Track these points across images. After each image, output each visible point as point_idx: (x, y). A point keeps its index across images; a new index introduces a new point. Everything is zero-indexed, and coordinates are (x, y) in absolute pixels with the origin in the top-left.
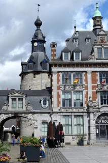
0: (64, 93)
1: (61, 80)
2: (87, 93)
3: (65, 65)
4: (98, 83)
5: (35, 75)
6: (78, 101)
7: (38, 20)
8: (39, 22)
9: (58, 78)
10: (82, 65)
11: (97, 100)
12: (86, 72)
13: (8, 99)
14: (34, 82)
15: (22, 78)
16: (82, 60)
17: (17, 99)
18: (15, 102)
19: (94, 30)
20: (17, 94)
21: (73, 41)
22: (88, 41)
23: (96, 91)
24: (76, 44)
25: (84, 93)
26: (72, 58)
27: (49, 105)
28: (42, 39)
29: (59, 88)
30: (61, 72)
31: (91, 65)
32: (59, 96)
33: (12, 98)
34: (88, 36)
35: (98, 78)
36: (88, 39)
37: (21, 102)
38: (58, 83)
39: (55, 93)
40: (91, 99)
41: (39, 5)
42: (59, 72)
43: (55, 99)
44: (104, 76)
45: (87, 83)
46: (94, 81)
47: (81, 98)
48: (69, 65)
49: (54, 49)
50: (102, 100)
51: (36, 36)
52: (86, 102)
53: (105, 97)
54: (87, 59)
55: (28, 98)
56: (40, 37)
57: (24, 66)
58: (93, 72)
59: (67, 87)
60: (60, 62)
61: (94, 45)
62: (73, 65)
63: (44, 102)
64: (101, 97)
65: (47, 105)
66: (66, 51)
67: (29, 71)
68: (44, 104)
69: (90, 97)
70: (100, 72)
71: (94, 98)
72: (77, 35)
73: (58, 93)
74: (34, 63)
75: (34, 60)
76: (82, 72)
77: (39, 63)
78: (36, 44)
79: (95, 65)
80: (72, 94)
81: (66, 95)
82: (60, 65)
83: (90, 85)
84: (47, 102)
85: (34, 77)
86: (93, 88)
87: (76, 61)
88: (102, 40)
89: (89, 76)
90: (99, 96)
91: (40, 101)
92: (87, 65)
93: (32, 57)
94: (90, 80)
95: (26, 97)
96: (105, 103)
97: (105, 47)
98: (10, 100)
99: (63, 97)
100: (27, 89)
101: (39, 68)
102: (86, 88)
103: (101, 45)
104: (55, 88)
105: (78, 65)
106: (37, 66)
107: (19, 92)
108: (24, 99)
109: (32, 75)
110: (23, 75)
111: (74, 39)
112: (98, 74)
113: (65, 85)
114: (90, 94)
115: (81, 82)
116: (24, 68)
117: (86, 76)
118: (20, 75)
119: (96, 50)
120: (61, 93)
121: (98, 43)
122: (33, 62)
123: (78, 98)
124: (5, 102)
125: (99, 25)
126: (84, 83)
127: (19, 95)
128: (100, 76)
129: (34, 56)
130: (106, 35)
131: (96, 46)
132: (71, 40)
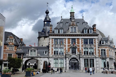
1: (54, 42)
2: (65, 48)
3: (55, 35)
4: (71, 44)
5: (45, 38)
6: (61, 52)
7: (47, 11)
8: (47, 12)
9: (52, 41)
10: (63, 35)
11: (70, 52)
12: (65, 38)
13: (29, 51)
14: (44, 41)
15: (39, 40)
16: (64, 33)
17: (33, 51)
18: (32, 52)
19: (70, 18)
20: (33, 49)
21: (60, 24)
22: (67, 24)
23: (69, 47)
25: (64, 48)
26: (59, 32)
27: (48, 54)
29: (52, 46)
30: (54, 38)
31: (68, 35)
32: (52, 50)
33: (31, 51)
34: (67, 21)
35: (71, 41)
36: (67, 23)
37: (35, 52)
38: (52, 44)
39: (50, 48)
40: (67, 51)
41: (48, 3)
42: (52, 38)
43: (50, 51)
44: (73, 40)
45: (65, 44)
46: (69, 43)
47: (63, 51)
48: (57, 35)
49: (51, 27)
51: (46, 19)
52: (65, 53)
53: (74, 50)
54: (66, 32)
55: (38, 50)
56: (48, 19)
57: (40, 34)
58: (68, 38)
59: (56, 46)
61: (69, 26)
62: (59, 35)
63: (45, 52)
64: (72, 50)
65: (47, 54)
66: (56, 29)
67: (42, 36)
68: (45, 53)
69: (67, 50)
70: (72, 38)
71: (69, 51)
72: (62, 21)
73: (52, 48)
74: (45, 32)
75: (44, 31)
76: (64, 38)
77: (47, 32)
78: (46, 23)
79: (70, 35)
80: (59, 49)
81: (56, 49)
82: (53, 35)
83: (67, 44)
84: (47, 52)
85: (45, 39)
86: (68, 46)
87: (61, 33)
88: (73, 24)
89: (67, 40)
90: (71, 50)
91: (44, 52)
92: (66, 35)
93: (44, 29)
94: (67, 42)
95: (37, 50)
96: (74, 53)
97: (74, 27)
98: (30, 51)
99: (54, 50)
101: (47, 35)
102: (65, 46)
103: (72, 26)
104: (50, 46)
105: (61, 35)
106: (46, 33)
107: (34, 47)
108: (36, 51)
109: (43, 38)
110: (39, 38)
111: (61, 22)
112: (71, 40)
113: (55, 45)
114: (67, 49)
115: (63, 43)
116: (40, 35)
117: (65, 40)
118: (38, 38)
119: (70, 28)
120: (53, 48)
121: (71, 25)
122: (44, 32)
123: (61, 51)
124: (27, 52)
125: (72, 16)
126: (64, 44)
127: (34, 49)
128: (72, 41)
129: (44, 28)
130: (75, 21)
131: (70, 27)
132: (59, 23)
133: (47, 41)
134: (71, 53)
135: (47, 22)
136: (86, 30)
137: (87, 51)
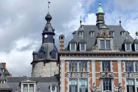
0: (71, 79)
1: (68, 68)
2: (91, 80)
3: (72, 55)
4: (101, 71)
5: (45, 63)
6: (83, 87)
7: (48, 15)
8: (49, 17)
9: (65, 66)
10: (87, 55)
11: (100, 86)
12: (90, 61)
13: (20, 85)
14: (44, 69)
15: (34, 66)
16: (87, 50)
17: (29, 85)
18: (26, 88)
20: (28, 81)
21: (79, 34)
22: (92, 34)
23: (99, 78)
24: (81, 36)
25: (89, 80)
26: (78, 48)
27: (57, 90)
28: (52, 32)
29: (66, 75)
30: (69, 61)
31: (95, 55)
32: (66, 82)
33: (24, 85)
34: (92, 29)
35: (101, 66)
36: (93, 32)
37: (32, 88)
38: (66, 71)
39: (62, 80)
40: (95, 85)
42: (66, 61)
43: (62, 85)
44: (106, 65)
45: (91, 71)
46: (97, 69)
47: (86, 84)
48: (75, 55)
50: (104, 87)
51: (46, 29)
52: (90, 88)
53: (107, 84)
54: (91, 49)
55: (38, 84)
56: (50, 30)
58: (96, 61)
59: (73, 75)
60: (67, 52)
61: (97, 37)
62: (79, 55)
63: (52, 88)
64: (104, 84)
65: (55, 91)
66: (72, 42)
67: (40, 60)
68: (52, 90)
69: (94, 84)
70: (103, 61)
71: (98, 85)
72: (83, 29)
73: (66, 79)
74: (45, 53)
75: (44, 50)
76: (87, 61)
77: (49, 52)
78: (46, 36)
79: (99, 55)
80: (78, 80)
81: (73, 81)
82: (67, 55)
83: (94, 72)
84: (56, 88)
85: (44, 65)
86: (97, 75)
87: (81, 51)
88: (105, 34)
89: (93, 64)
90: (102, 82)
91: (50, 87)
92: (91, 55)
93: (42, 48)
94: (93, 68)
95: (36, 83)
96: (107, 89)
97: (107, 39)
98: (22, 86)
99: (69, 83)
100: (37, 76)
101: (49, 57)
102: (91, 75)
103: (103, 37)
104: (62, 76)
105: (83, 55)
106: (47, 55)
108: (35, 85)
109: (42, 63)
110: (34, 63)
111: (80, 32)
112: (101, 63)
113: (72, 73)
114: (94, 81)
115: (86, 70)
116: (35, 57)
117: (91, 64)
119: (99, 42)
120: (68, 80)
121: (101, 36)
122: (43, 52)
123: (83, 84)
124: (18, 88)
126: (89, 71)
127: (31, 81)
128: (103, 65)
130: (108, 29)
131: (99, 39)
132: (77, 33)
133: (48, 69)
134: (103, 90)
135: (47, 34)
136: (129, 45)
137: (133, 84)
